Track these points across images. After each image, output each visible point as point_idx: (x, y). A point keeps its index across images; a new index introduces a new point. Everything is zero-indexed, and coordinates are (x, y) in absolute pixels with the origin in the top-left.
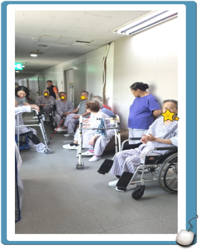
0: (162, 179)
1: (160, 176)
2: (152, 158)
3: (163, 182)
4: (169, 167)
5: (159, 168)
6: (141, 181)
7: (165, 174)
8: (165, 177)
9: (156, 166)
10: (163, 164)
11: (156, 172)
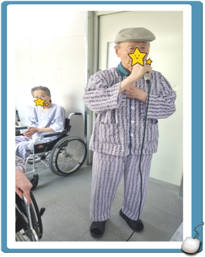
0: (54, 164)
1: (51, 163)
2: (41, 146)
3: (55, 167)
4: (59, 152)
5: (49, 155)
6: (33, 171)
7: (56, 159)
8: (56, 162)
9: (46, 153)
10: (53, 150)
11: (48, 160)
